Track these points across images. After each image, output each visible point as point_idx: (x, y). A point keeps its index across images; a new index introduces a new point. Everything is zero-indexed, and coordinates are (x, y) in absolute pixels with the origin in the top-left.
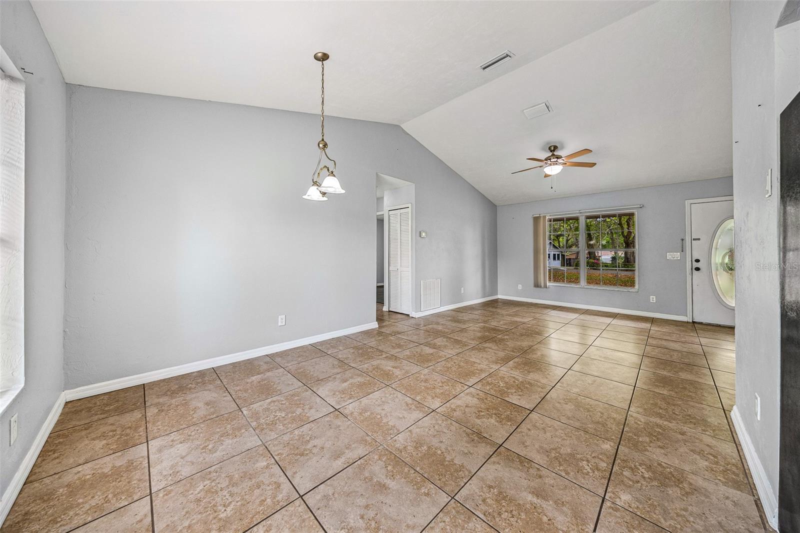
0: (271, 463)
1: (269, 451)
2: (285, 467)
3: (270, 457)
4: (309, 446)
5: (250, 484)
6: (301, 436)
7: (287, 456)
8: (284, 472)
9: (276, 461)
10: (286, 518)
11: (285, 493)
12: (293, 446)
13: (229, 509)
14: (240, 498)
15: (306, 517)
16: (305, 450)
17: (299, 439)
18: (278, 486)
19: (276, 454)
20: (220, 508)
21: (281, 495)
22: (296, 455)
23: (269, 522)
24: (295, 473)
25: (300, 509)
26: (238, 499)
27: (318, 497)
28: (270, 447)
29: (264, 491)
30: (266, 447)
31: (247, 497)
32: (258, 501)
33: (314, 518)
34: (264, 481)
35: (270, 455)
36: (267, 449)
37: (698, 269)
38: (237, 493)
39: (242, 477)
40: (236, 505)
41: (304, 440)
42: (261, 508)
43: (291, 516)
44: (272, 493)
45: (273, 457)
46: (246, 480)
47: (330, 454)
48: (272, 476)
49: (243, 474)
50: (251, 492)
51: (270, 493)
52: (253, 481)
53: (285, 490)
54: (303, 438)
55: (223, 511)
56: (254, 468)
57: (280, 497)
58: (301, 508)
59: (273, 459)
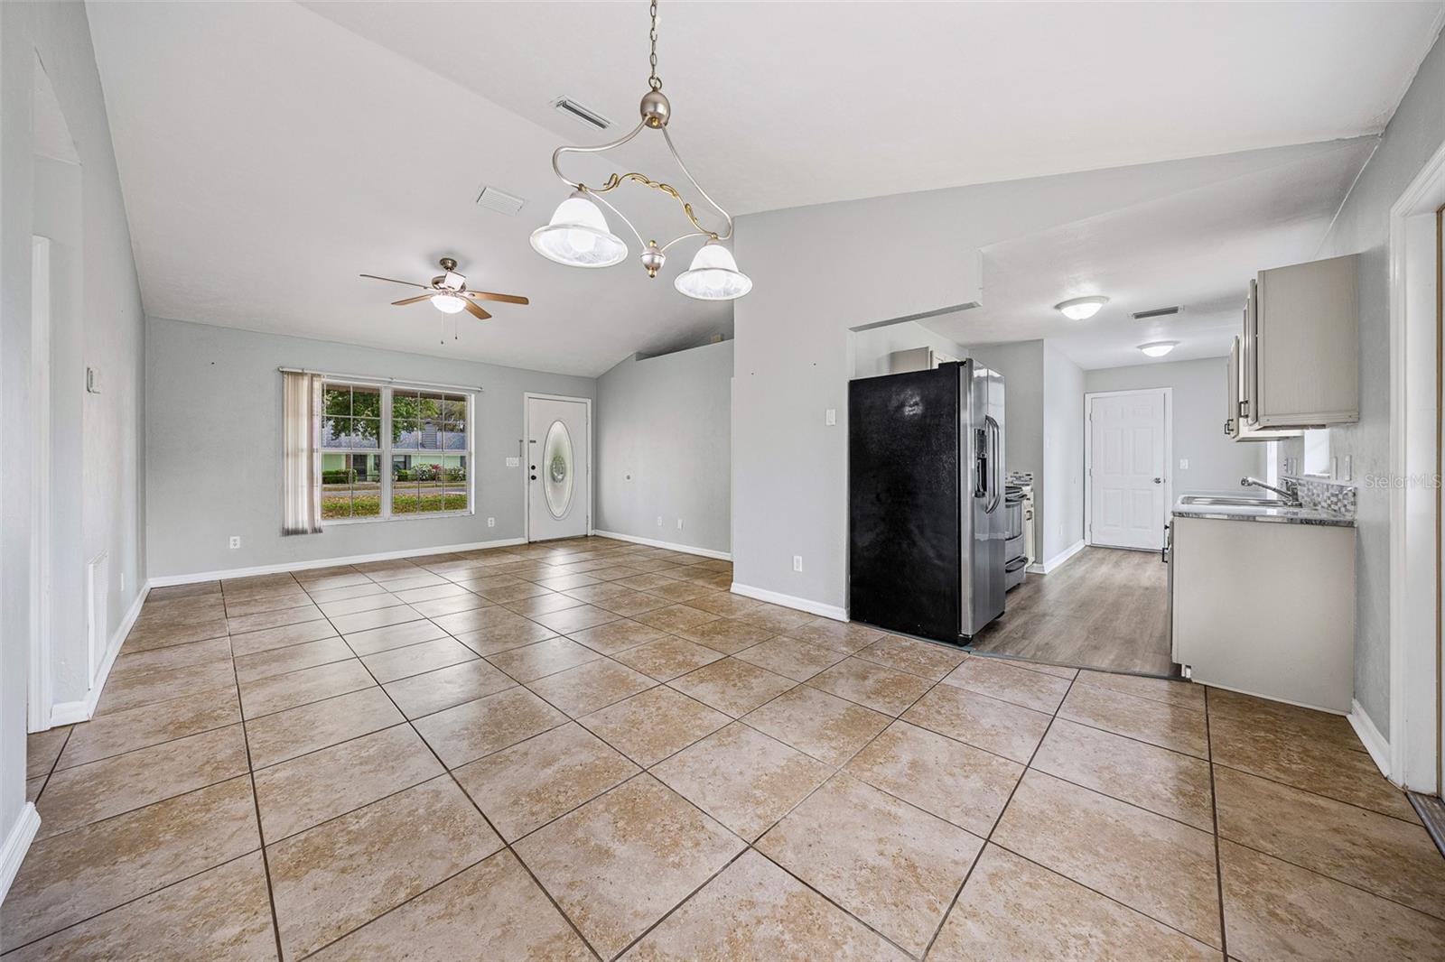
0: (960, 912)
1: (936, 935)
2: (955, 883)
3: (951, 923)
4: (885, 863)
5: (1024, 927)
6: (863, 887)
7: (929, 891)
8: (965, 881)
9: (950, 908)
10: (1028, 846)
11: (998, 863)
12: (897, 892)
13: (1085, 931)
14: (1057, 926)
15: (1009, 826)
16: (898, 866)
17: (874, 888)
18: (994, 877)
19: (934, 915)
20: (1096, 948)
21: (1004, 865)
22: (917, 877)
23: (1048, 863)
24: (956, 863)
25: (1005, 834)
26: (1060, 926)
27: (972, 821)
28: (923, 939)
29: (1016, 894)
30: (928, 949)
31: (1046, 915)
32: (1039, 893)
33: (1003, 818)
34: (1003, 903)
35: (946, 925)
36: (932, 944)
37: (534, 478)
38: (1056, 937)
39: (1026, 951)
40: (1070, 923)
41: (872, 877)
42: (1043, 883)
43: (1020, 841)
44: (1012, 879)
45: (946, 917)
46: (1024, 937)
47: (889, 827)
48: (984, 897)
49: (1018, 954)
50: (1035, 915)
51: (1013, 883)
52: (1017, 922)
53: (993, 864)
54: (869, 882)
55: (1094, 939)
56: (991, 940)
57: (1008, 866)
58: (1001, 836)
59: (951, 914)
